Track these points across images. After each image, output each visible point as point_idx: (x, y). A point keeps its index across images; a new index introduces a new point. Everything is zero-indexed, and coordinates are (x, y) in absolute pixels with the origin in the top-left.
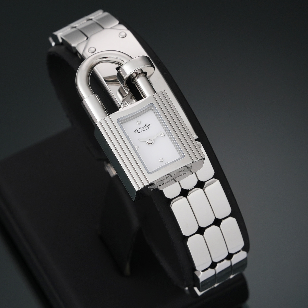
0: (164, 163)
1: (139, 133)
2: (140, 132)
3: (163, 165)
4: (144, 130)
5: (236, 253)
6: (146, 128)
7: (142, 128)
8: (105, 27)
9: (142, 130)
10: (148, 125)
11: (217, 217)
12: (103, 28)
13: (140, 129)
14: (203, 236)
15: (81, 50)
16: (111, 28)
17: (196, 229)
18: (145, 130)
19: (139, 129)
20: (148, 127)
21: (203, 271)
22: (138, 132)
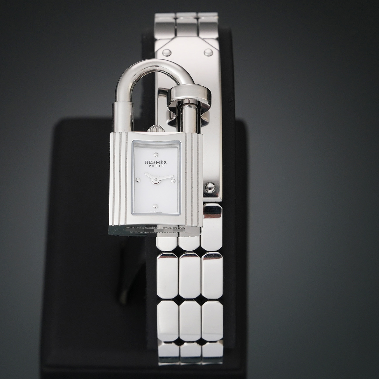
0: (156, 211)
1: (150, 166)
2: (152, 166)
3: (154, 213)
4: (156, 166)
5: (210, 342)
6: (160, 164)
7: (156, 162)
8: (201, 35)
9: (155, 165)
10: (163, 162)
11: (203, 295)
12: (198, 35)
13: (154, 162)
14: (179, 307)
15: (158, 46)
16: (203, 39)
17: (174, 295)
18: (158, 166)
19: (152, 162)
20: (162, 164)
21: (166, 342)
22: (150, 164)
